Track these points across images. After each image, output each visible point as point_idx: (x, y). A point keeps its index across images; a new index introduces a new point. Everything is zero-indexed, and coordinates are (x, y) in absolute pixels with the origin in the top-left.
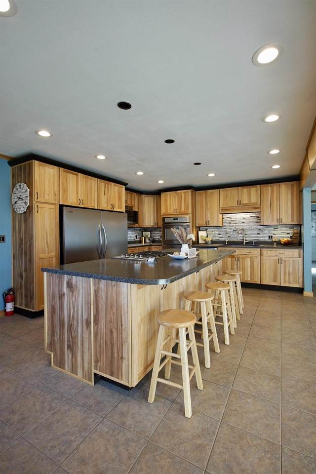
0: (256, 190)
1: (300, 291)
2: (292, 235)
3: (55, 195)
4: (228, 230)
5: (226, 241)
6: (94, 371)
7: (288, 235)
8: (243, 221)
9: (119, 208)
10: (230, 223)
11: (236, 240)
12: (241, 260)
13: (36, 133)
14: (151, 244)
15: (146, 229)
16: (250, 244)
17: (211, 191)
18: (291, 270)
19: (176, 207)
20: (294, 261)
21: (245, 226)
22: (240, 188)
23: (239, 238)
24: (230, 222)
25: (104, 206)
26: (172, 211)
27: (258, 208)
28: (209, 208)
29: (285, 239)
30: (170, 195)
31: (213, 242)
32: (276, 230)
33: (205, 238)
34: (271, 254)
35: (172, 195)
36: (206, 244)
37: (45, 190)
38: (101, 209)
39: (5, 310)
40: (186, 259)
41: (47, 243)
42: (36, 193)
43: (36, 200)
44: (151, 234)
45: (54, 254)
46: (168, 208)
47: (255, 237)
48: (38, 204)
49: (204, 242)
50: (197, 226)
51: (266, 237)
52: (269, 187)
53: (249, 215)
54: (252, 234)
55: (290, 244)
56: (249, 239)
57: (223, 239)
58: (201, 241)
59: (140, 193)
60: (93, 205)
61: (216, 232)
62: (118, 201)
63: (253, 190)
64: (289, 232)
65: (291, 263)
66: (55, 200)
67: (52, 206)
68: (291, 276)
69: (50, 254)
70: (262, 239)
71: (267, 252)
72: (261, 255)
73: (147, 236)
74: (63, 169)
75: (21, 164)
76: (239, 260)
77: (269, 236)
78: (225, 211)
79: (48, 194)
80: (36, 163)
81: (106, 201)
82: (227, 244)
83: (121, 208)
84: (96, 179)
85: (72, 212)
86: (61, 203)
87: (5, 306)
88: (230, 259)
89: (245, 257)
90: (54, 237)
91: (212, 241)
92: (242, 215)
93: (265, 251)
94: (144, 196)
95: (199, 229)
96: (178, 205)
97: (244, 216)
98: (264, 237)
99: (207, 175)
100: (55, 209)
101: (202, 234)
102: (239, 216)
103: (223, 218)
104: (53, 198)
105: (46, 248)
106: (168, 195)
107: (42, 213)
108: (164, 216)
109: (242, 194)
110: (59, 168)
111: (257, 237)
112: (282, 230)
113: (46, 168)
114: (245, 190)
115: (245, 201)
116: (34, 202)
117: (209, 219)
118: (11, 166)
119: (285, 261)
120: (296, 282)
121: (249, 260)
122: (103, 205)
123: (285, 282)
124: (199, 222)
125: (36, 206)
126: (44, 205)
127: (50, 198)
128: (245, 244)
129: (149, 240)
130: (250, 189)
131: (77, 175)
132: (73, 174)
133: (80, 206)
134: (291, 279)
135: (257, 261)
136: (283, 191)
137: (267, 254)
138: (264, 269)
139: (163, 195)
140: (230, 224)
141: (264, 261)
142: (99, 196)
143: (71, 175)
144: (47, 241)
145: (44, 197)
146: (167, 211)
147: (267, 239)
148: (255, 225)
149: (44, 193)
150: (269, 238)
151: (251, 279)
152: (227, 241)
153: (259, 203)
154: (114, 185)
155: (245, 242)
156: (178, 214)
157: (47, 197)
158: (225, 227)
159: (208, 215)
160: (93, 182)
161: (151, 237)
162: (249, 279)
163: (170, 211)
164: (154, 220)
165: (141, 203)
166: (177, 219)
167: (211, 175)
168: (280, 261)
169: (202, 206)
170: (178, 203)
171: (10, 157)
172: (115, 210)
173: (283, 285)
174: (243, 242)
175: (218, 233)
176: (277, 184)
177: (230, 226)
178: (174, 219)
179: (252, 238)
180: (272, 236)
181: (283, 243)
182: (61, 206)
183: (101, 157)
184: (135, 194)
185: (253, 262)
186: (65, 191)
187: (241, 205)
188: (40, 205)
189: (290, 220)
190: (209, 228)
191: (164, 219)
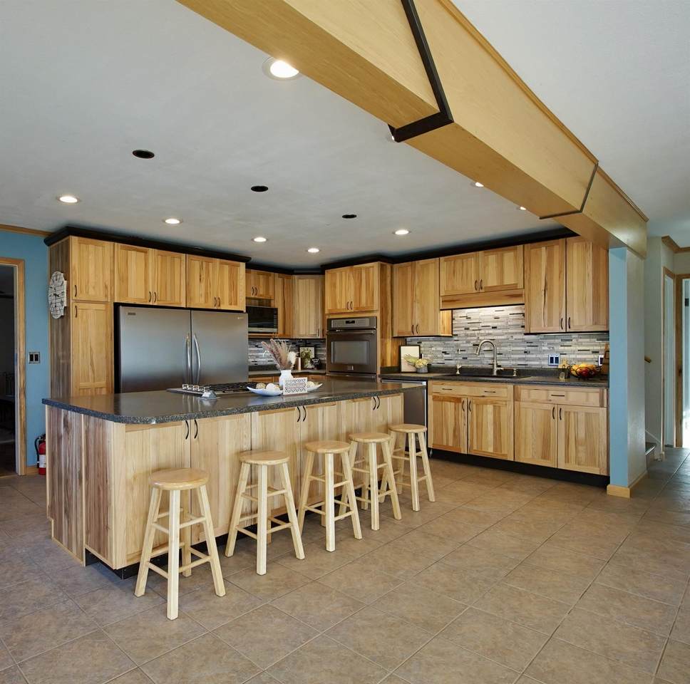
0: (516, 257)
1: (601, 482)
2: (603, 356)
3: (106, 287)
4: (463, 344)
5: (456, 369)
6: (85, 546)
7: (596, 356)
8: (495, 325)
9: (231, 304)
10: (467, 329)
11: (479, 366)
12: (474, 407)
13: (58, 199)
14: (316, 371)
15: (307, 343)
16: (505, 374)
17: (422, 262)
18: (582, 434)
19: (351, 298)
20: (587, 414)
21: (499, 336)
22: (481, 253)
23: (485, 360)
24: (468, 326)
25: (199, 302)
26: (344, 306)
27: (520, 296)
28: (418, 298)
29: (583, 365)
30: (341, 276)
31: (430, 368)
32: (568, 343)
33: (414, 361)
34: (536, 397)
35: (344, 273)
36: (416, 372)
37: (88, 282)
38: (192, 307)
39: (38, 464)
40: (280, 395)
41: (92, 364)
42: (74, 286)
43: (74, 298)
44: (316, 351)
45: (103, 383)
46: (338, 298)
47: (519, 359)
48: (77, 304)
49: (412, 369)
50: (396, 335)
51: (544, 359)
52: (544, 248)
53: (506, 312)
54: (514, 352)
55: (592, 376)
56: (505, 364)
57: (451, 364)
58: (405, 367)
59: (287, 272)
60: (177, 300)
61: (438, 347)
62: (230, 291)
63: (510, 257)
64: (596, 348)
65: (582, 417)
66: (106, 296)
67: (102, 307)
68: (581, 448)
69: (96, 383)
70: (534, 364)
71: (529, 393)
72: (516, 398)
73: (307, 356)
74: (120, 244)
75: (57, 243)
76: (469, 408)
77: (552, 358)
78: (452, 302)
79: (94, 288)
80: (74, 240)
81: (203, 292)
82: (458, 373)
83: (236, 304)
84: (183, 255)
85: (134, 314)
86: (116, 301)
87: (38, 460)
88: (453, 404)
89: (482, 401)
90: (104, 355)
91: (429, 365)
92: (491, 311)
93: (524, 391)
94: (296, 277)
95: (403, 340)
96: (355, 295)
97: (497, 314)
98: (539, 360)
99: (394, 233)
100: (106, 310)
101: (409, 352)
102: (486, 314)
103: (453, 319)
104: (102, 293)
105: (90, 373)
106: (338, 274)
107: (84, 317)
108: (331, 317)
109: (486, 265)
110: (112, 243)
111: (524, 359)
112: (581, 344)
113: (90, 246)
114: (491, 258)
115: (492, 281)
116: (71, 301)
117: (417, 321)
118: (49, 245)
119: (568, 413)
120: (593, 462)
121: (490, 408)
122: (197, 301)
123: (567, 460)
124: (401, 327)
125: (74, 307)
126: (87, 306)
127: (96, 292)
128: (495, 374)
129: (312, 362)
130: (502, 256)
131: (146, 252)
132: (138, 251)
133: (151, 304)
134: (582, 455)
135: (507, 411)
136: (575, 255)
137: (529, 396)
138: (523, 428)
139: (328, 274)
140: (468, 332)
141: (523, 411)
142: (187, 285)
143: (134, 253)
144: (92, 360)
145: (88, 293)
146: (336, 305)
147: (546, 364)
148: (521, 333)
149: (87, 286)
150: (552, 361)
151: (495, 449)
152: (459, 367)
153: (520, 286)
154: (221, 263)
155: (496, 369)
156: (354, 312)
157: (91, 292)
158: (456, 338)
159: (417, 313)
160: (177, 260)
161: (316, 356)
162: (491, 450)
163: (341, 306)
164: (317, 325)
165: (289, 292)
166: (353, 322)
167: (402, 232)
168: (556, 412)
169: (405, 295)
170: (355, 288)
171: (46, 232)
172: (223, 307)
173: (562, 466)
174: (492, 370)
175: (441, 349)
176: (561, 240)
177: (467, 335)
178: (347, 322)
179: (514, 363)
180: (557, 359)
181: (574, 373)
182: (117, 306)
183: (173, 221)
184: (277, 274)
185: (499, 413)
186: (124, 280)
187: (483, 291)
188: (80, 306)
189: (590, 322)
190: (425, 341)
191: (329, 321)
